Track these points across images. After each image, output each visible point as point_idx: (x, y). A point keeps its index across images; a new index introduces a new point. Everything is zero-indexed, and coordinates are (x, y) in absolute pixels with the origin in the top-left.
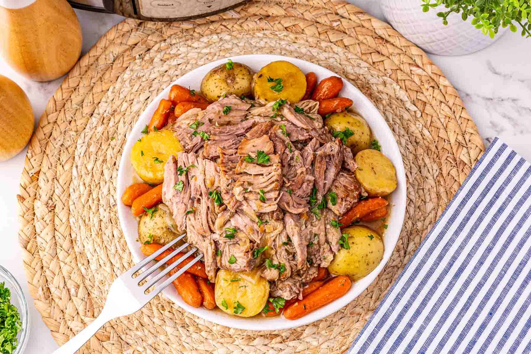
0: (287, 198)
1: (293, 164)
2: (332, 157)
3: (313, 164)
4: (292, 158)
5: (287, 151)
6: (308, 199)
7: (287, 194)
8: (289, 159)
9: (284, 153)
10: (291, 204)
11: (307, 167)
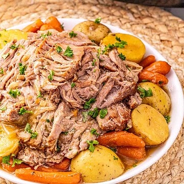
0: (68, 87)
1: (89, 73)
2: (121, 88)
3: (104, 83)
4: (90, 69)
5: (90, 63)
6: (85, 101)
7: (70, 86)
8: (89, 68)
9: (87, 63)
10: (68, 93)
11: (98, 82)
